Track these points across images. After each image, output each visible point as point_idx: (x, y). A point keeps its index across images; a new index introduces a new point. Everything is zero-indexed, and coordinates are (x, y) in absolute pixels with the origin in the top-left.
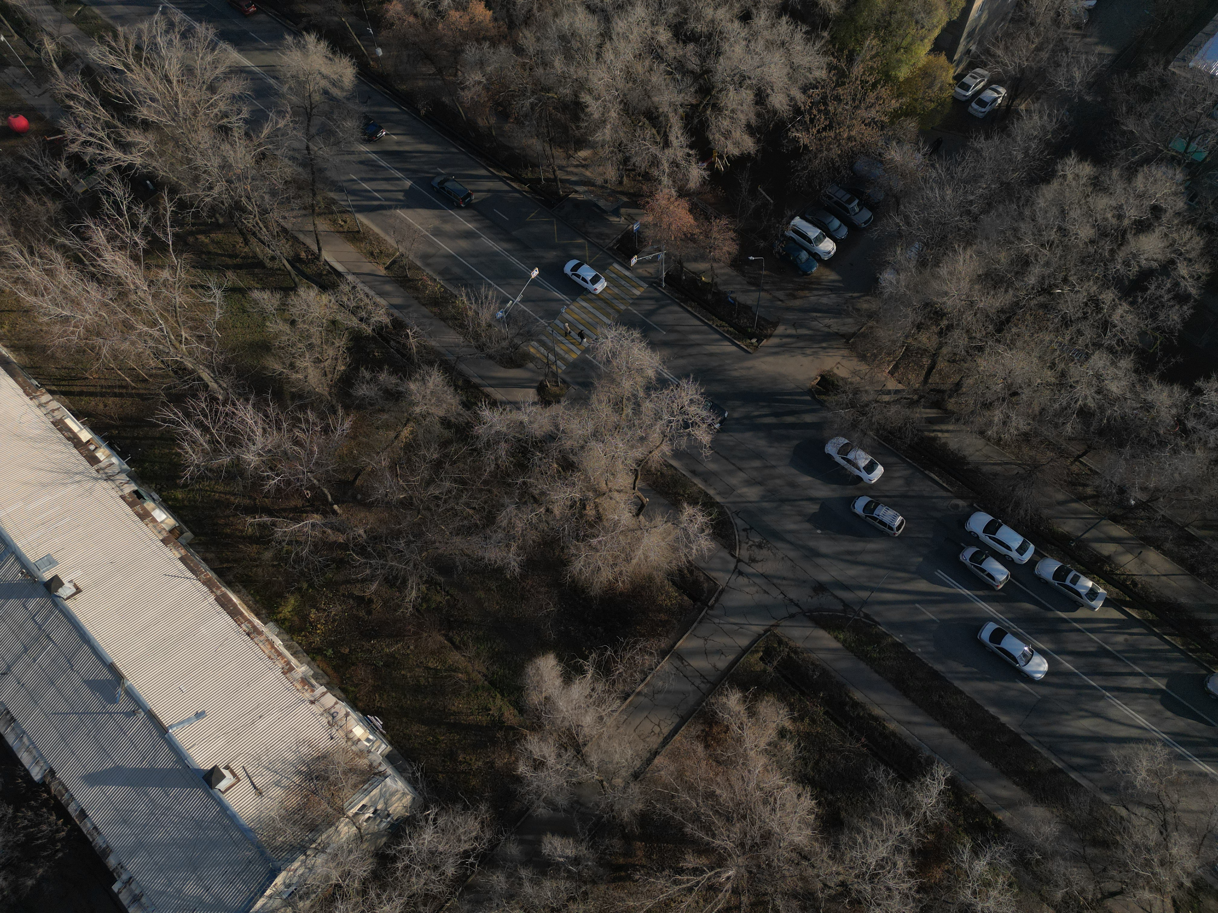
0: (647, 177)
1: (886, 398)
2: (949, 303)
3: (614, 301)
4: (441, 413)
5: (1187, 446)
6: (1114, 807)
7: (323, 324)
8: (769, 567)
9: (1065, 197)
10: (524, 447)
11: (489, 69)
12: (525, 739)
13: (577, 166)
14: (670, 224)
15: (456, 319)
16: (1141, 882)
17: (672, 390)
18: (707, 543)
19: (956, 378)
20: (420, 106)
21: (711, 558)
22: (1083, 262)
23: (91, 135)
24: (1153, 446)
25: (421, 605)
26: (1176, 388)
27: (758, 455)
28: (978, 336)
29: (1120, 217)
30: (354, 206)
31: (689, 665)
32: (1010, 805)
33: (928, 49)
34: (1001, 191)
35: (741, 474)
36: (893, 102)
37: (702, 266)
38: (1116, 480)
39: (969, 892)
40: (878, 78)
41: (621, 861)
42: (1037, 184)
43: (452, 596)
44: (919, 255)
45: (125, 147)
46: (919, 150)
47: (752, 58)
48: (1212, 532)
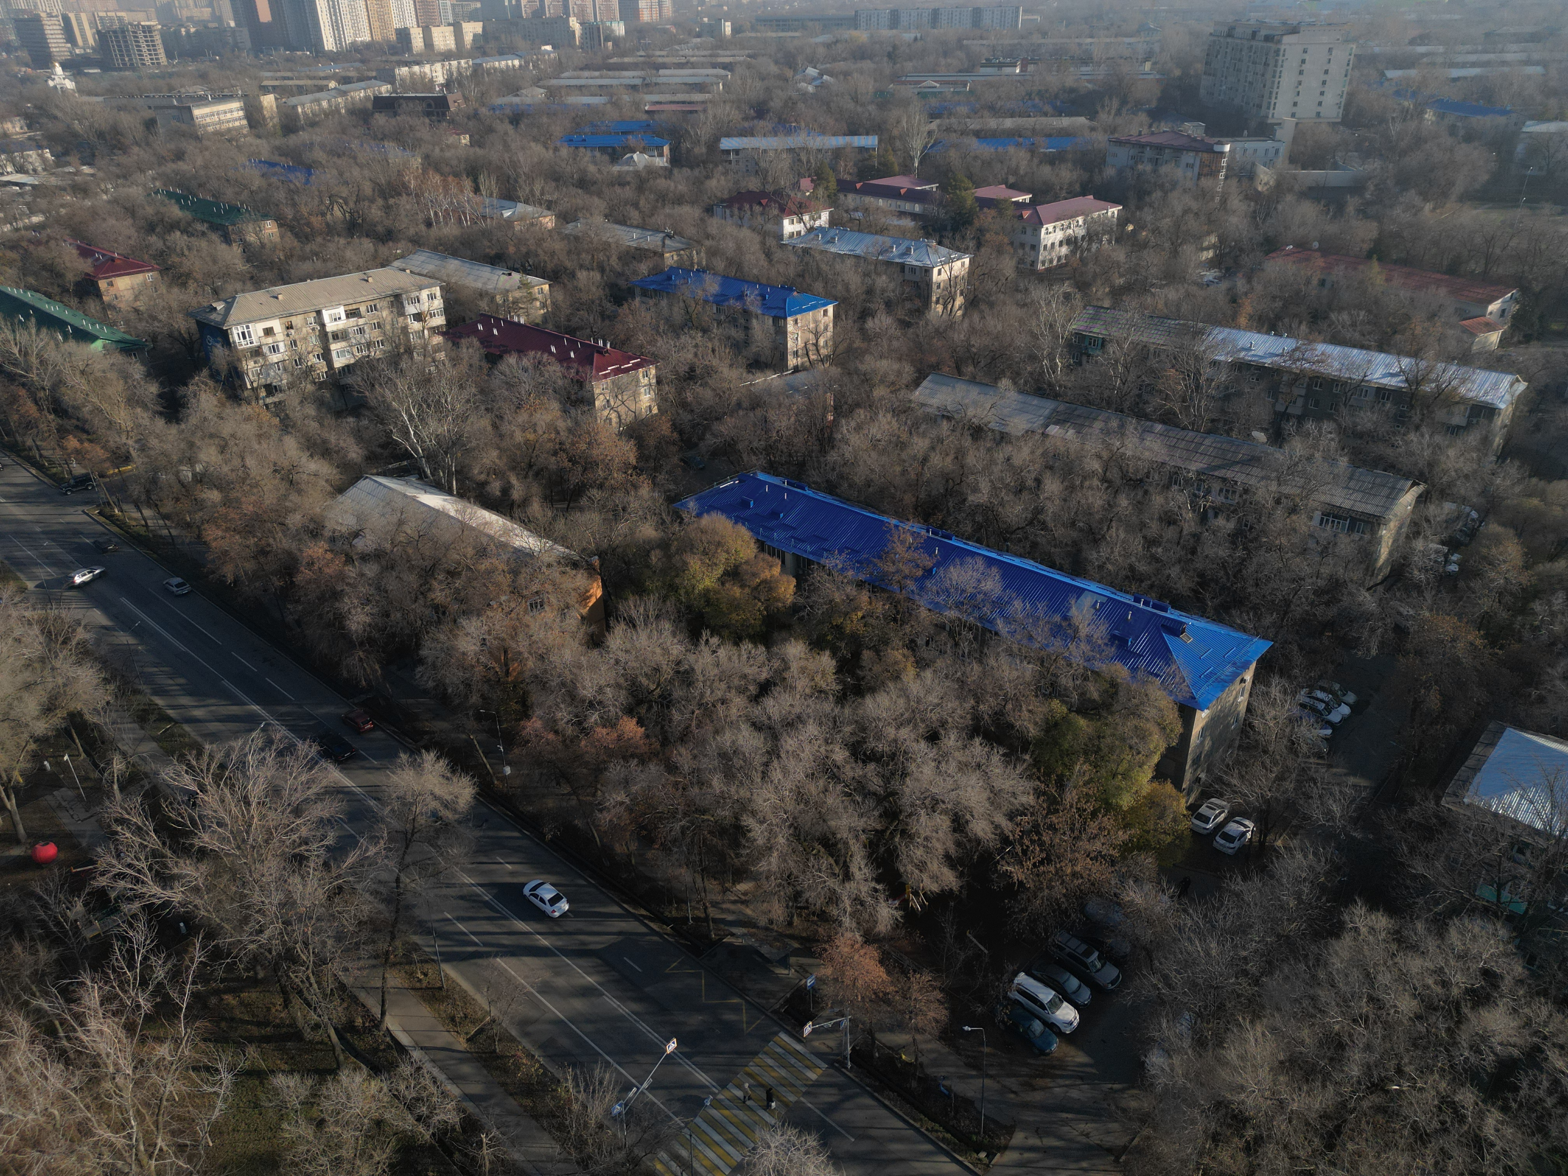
0: (823, 917)
2: (1250, 1102)
7: (362, 1125)
9: (1364, 957)
11: (634, 789)
13: (734, 902)
14: (855, 979)
15: (554, 1116)
20: (546, 830)
22: (1415, 1046)
23: (130, 866)
28: (1302, 1154)
29: (1445, 984)
30: (441, 954)
33: (1150, 776)
34: (1280, 946)
36: (1120, 833)
37: (900, 1038)
40: (1097, 806)
42: (1324, 938)
44: (1192, 1028)
45: (165, 879)
46: (1163, 891)
47: (944, 780)
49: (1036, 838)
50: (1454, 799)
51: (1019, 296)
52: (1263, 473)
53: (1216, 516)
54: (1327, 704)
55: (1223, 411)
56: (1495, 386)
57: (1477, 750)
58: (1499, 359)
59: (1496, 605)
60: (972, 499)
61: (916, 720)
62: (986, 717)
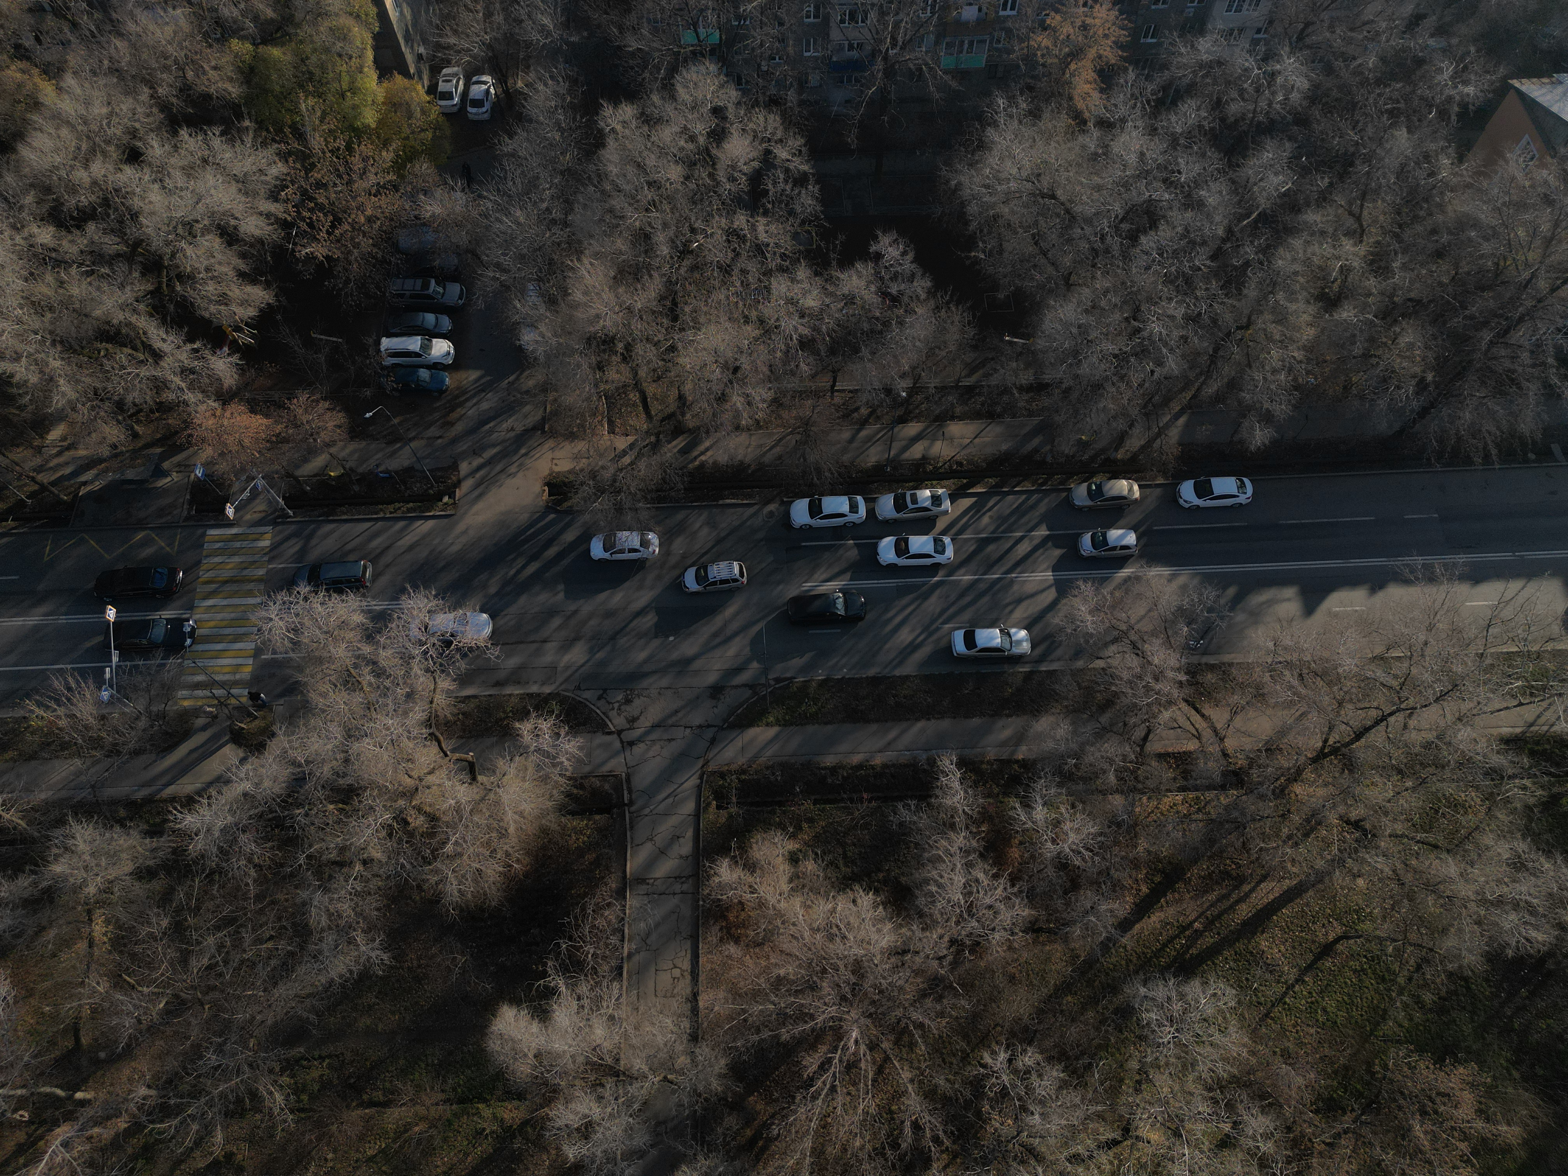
0: (164, 408)
1: (627, 460)
2: (608, 323)
3: (245, 572)
4: (129, 867)
5: (906, 311)
6: (1091, 666)
8: (654, 712)
9: (630, 151)
10: (274, 818)
12: (549, 1120)
14: (240, 443)
15: (49, 744)
16: (1155, 709)
17: (399, 618)
18: (572, 743)
19: (674, 393)
21: (589, 755)
22: (694, 203)
24: (881, 332)
25: (299, 1101)
26: (859, 266)
27: (551, 613)
28: (661, 337)
29: (692, 139)
31: (656, 879)
32: (1019, 738)
33: (375, 77)
34: (567, 181)
35: (549, 645)
36: (384, 153)
37: (318, 462)
38: (877, 385)
39: (1049, 845)
40: (347, 138)
41: (749, 1133)
42: (595, 153)
43: (329, 1056)
44: (540, 294)
46: (453, 188)
47: (181, 197)
48: (981, 372)
49: (312, 205)
61: (99, 146)
62: (174, 100)
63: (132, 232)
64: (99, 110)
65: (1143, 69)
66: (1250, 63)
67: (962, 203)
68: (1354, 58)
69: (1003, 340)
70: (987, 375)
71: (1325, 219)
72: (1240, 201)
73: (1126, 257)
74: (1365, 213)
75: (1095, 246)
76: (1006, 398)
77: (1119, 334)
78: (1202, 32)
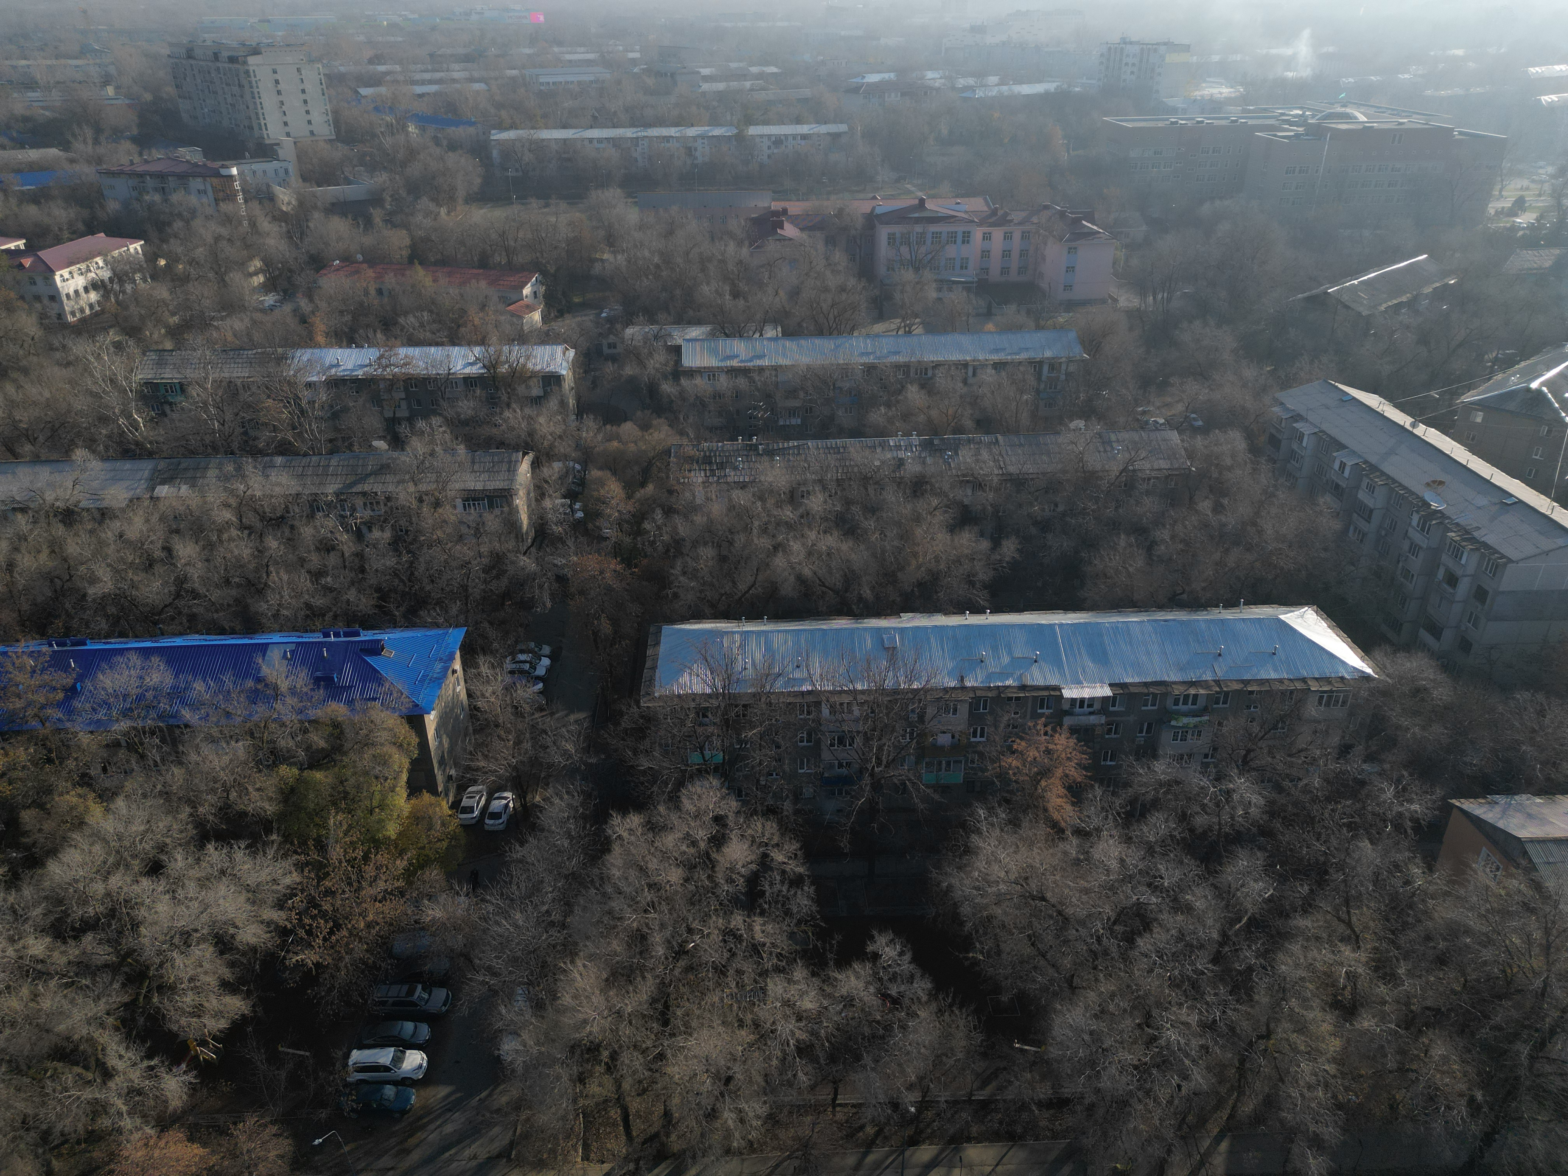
0: (93, 1137)
2: (595, 1029)
5: (908, 1014)
9: (633, 855)
19: (659, 1109)
22: (693, 904)
24: (883, 1037)
26: (856, 966)
28: (649, 1043)
29: (694, 844)
33: (405, 795)
34: (570, 884)
36: (398, 862)
38: (882, 1098)
40: (366, 849)
42: (599, 858)
44: (528, 998)
46: (458, 893)
47: (188, 907)
48: (994, 1084)
49: (316, 912)
50: (648, 698)
51: (58, 355)
52: (398, 477)
53: (370, 529)
54: (530, 663)
55: (337, 429)
56: (553, 357)
57: (649, 652)
58: (547, 334)
59: (620, 534)
60: (93, 591)
61: (125, 859)
62: (211, 818)
63: (128, 942)
64: (138, 827)
65: (1109, 786)
66: (1205, 782)
67: (955, 904)
68: (1300, 779)
69: (1013, 1048)
70: (1000, 1088)
71: (1315, 925)
72: (1227, 906)
73: (1125, 958)
74: (1354, 919)
75: (1094, 948)
76: (1025, 1116)
77: (1135, 1042)
78: (1155, 756)
